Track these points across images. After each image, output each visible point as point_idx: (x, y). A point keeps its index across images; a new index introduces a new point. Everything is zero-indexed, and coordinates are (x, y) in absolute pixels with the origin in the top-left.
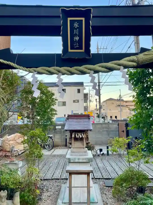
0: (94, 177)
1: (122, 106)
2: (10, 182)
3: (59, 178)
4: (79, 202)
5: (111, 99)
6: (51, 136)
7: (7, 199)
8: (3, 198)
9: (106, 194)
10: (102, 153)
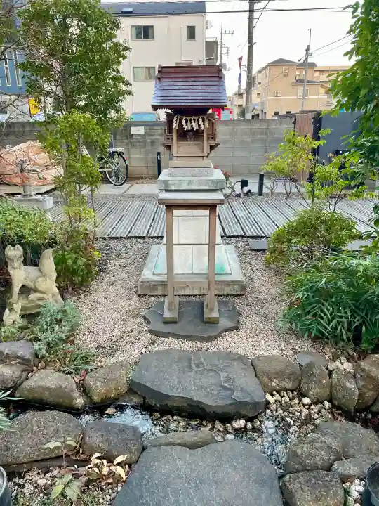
0: (226, 234)
1: (308, 82)
2: (27, 230)
3: (145, 235)
4: (191, 272)
5: (281, 62)
6: (119, 150)
7: (25, 263)
8: (15, 260)
9: (249, 263)
10: (246, 190)
